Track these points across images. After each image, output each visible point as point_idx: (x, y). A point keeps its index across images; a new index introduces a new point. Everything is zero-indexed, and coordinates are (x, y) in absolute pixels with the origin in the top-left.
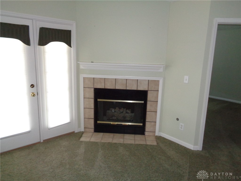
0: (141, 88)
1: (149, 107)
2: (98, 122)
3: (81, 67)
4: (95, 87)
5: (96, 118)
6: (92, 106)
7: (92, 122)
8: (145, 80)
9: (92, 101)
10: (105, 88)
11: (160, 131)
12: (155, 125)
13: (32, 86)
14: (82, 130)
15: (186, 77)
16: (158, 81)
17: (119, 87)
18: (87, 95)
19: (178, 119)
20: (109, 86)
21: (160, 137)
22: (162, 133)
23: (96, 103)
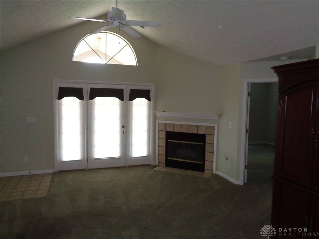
0: (200, 132)
1: (207, 149)
2: (168, 158)
3: (157, 115)
4: (166, 130)
5: (167, 155)
6: (164, 145)
7: (164, 157)
8: (204, 126)
9: (164, 141)
10: (174, 131)
11: (217, 169)
12: (213, 164)
13: (123, 127)
14: (157, 164)
15: (231, 123)
16: (214, 127)
17: (183, 131)
18: (161, 137)
19: (227, 159)
20: (177, 130)
21: (217, 175)
22: (218, 172)
23: (167, 143)
